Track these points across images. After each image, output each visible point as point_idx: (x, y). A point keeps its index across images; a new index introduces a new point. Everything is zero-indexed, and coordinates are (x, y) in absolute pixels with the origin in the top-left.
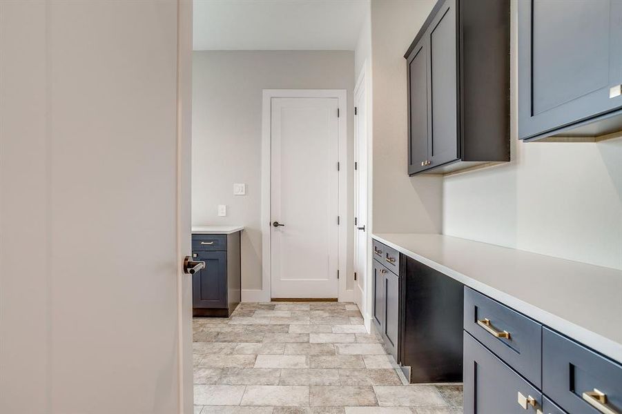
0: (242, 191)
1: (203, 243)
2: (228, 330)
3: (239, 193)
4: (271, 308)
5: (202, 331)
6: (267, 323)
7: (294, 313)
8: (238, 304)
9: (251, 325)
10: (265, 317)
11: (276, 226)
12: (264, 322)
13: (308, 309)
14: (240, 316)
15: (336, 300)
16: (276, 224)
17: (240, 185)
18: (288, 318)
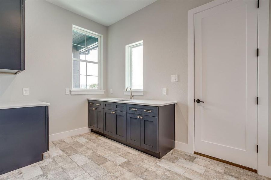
0: (176, 80)
1: (145, 111)
2: (153, 169)
3: (174, 81)
4: (191, 159)
5: (140, 164)
6: (182, 174)
7: (208, 171)
8: (172, 149)
9: (170, 171)
10: (183, 167)
11: (198, 102)
12: (180, 171)
13: (222, 171)
14: (167, 160)
15: (255, 171)
16: (198, 101)
17: (174, 76)
18: (200, 174)
